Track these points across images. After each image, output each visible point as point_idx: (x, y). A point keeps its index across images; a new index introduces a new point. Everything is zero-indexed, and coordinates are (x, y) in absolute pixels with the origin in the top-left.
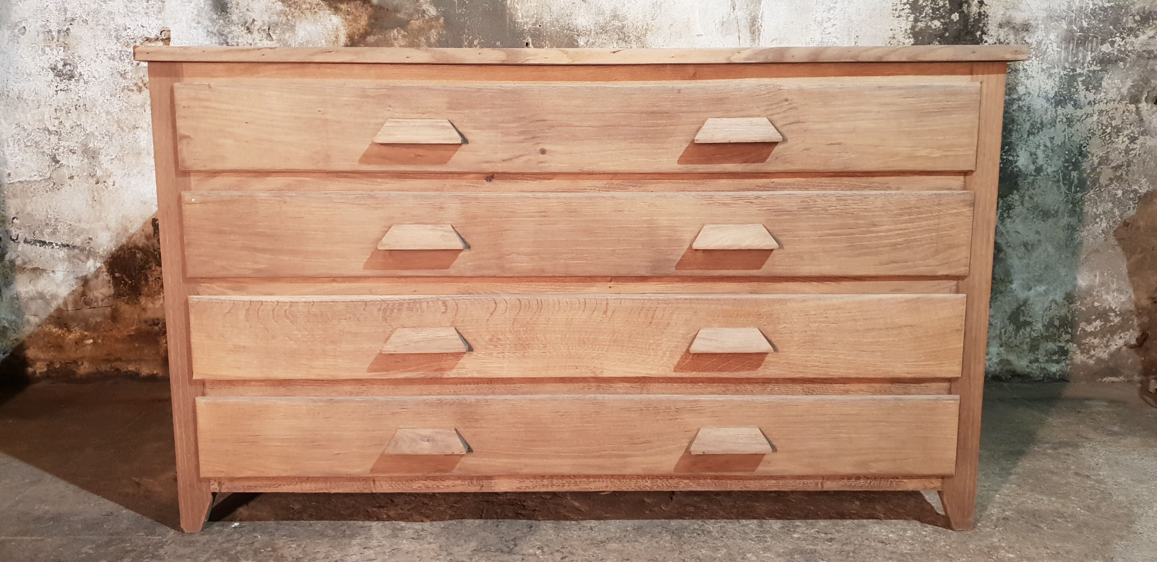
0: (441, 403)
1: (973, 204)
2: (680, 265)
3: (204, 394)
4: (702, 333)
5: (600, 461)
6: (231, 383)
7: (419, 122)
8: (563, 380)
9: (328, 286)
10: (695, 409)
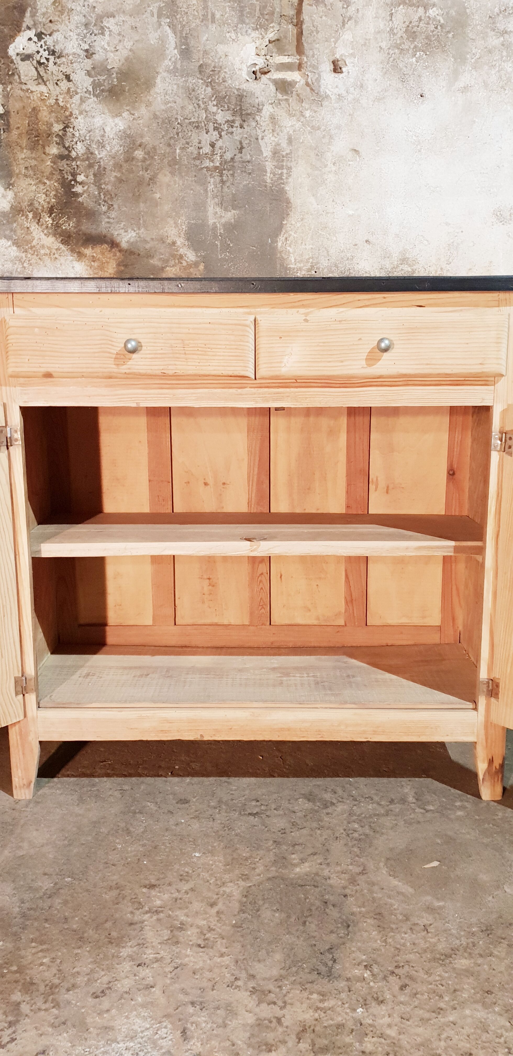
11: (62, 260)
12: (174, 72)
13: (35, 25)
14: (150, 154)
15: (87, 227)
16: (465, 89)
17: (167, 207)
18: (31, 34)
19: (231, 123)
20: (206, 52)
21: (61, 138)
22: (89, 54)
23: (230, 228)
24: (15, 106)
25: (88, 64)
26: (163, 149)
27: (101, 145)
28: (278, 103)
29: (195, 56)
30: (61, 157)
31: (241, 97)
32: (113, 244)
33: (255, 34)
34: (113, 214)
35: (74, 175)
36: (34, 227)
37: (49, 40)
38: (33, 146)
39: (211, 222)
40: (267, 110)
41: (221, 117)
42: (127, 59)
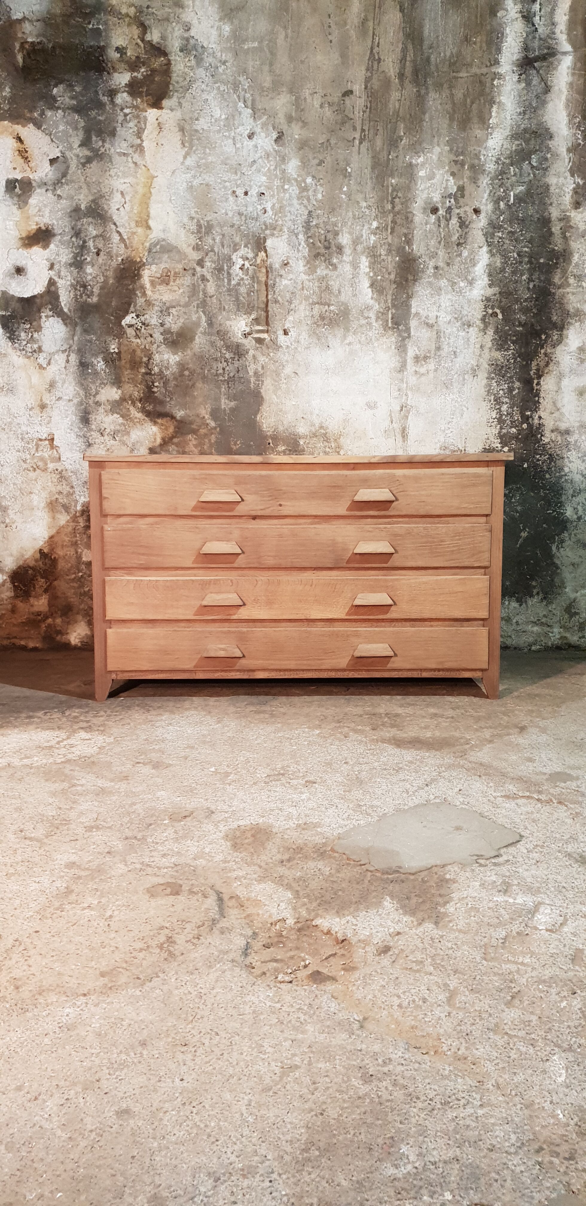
0: (229, 632)
1: (491, 531)
2: (348, 562)
3: (110, 628)
4: (359, 596)
5: (309, 662)
6: (124, 621)
7: (221, 491)
8: (290, 620)
9: (174, 572)
10: (357, 635)
11: (146, 425)
12: (204, 333)
13: (136, 311)
14: (192, 373)
15: (159, 409)
16: (350, 344)
17: (200, 400)
18: (134, 315)
19: (233, 359)
20: (220, 325)
21: (147, 365)
22: (162, 325)
23: (233, 410)
24: (124, 349)
25: (161, 329)
26: (199, 371)
27: (167, 368)
28: (257, 349)
29: (215, 326)
30: (147, 374)
31: (238, 346)
32: (173, 417)
33: (245, 316)
34: (173, 403)
35: (153, 383)
36: (132, 409)
37: (143, 318)
38: (132, 368)
39: (223, 407)
40: (251, 352)
41: (228, 356)
42: (181, 327)
